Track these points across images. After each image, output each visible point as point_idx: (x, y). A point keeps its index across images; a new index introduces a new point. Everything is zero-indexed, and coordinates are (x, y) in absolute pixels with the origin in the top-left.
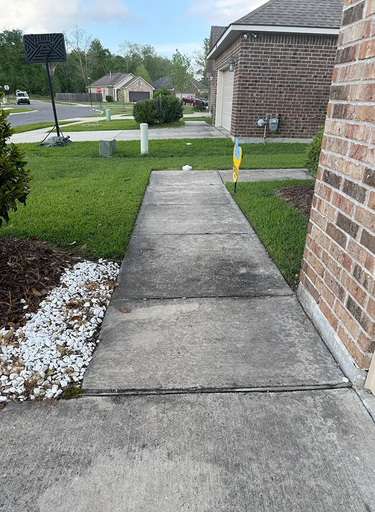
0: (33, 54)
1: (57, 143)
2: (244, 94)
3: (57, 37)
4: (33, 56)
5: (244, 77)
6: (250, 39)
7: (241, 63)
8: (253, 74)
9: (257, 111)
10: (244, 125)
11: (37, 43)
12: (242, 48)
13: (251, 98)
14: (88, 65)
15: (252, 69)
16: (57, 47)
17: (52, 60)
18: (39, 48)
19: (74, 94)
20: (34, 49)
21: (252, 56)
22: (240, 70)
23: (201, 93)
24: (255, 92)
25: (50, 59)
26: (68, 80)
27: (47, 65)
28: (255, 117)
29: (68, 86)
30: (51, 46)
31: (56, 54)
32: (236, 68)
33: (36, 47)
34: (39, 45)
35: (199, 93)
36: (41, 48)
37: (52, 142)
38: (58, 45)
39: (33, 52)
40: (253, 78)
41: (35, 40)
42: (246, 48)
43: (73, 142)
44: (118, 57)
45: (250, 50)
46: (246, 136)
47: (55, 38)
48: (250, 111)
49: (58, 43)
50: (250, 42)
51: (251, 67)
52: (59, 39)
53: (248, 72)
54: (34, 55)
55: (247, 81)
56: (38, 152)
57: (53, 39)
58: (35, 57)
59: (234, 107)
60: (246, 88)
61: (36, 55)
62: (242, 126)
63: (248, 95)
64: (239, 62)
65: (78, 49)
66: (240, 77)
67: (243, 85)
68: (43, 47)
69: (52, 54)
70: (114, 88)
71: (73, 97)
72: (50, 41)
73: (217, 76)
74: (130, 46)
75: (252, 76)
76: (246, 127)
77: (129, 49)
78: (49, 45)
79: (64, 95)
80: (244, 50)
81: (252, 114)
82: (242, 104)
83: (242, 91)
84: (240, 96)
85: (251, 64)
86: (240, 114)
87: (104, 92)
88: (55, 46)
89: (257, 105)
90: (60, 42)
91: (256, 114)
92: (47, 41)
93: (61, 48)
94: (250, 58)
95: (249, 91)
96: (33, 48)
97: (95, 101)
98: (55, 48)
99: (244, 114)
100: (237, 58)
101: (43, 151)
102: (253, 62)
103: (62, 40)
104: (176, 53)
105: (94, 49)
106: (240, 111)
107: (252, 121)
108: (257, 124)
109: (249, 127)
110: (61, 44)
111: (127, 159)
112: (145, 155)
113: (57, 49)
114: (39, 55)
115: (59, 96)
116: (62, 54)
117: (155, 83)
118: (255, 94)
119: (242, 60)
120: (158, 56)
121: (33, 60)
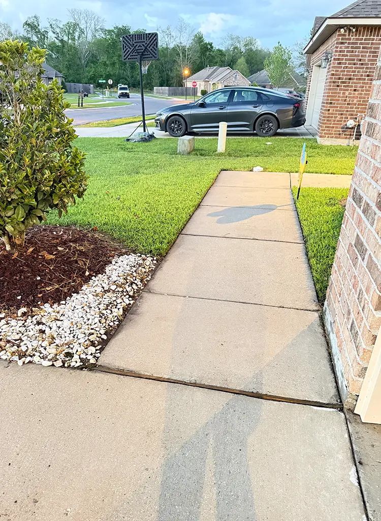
0: (129, 52)
1: (142, 138)
2: (335, 93)
3: (152, 36)
4: (128, 55)
5: (336, 75)
6: (347, 33)
7: (334, 59)
8: (347, 71)
9: (347, 111)
10: (332, 125)
11: (133, 43)
12: (337, 43)
13: (343, 97)
14: (188, 58)
15: (347, 65)
16: (151, 46)
17: (145, 59)
18: (135, 47)
19: (171, 88)
20: (131, 49)
21: (347, 51)
22: (333, 67)
23: (300, 87)
24: (347, 90)
25: (144, 58)
26: (167, 74)
27: (140, 64)
28: (345, 118)
29: (167, 80)
30: (146, 46)
31: (149, 53)
32: (330, 65)
33: (132, 47)
34: (135, 45)
35: (298, 88)
36: (137, 48)
37: (138, 138)
38: (152, 44)
39: (129, 51)
40: (347, 75)
41: (131, 40)
42: (342, 43)
43: (157, 139)
44: (219, 50)
45: (346, 45)
46: (332, 137)
47: (150, 38)
48: (340, 111)
49: (152, 42)
50: (347, 37)
51: (346, 63)
52: (153, 38)
53: (342, 69)
54: (130, 54)
55: (339, 79)
56: (123, 147)
57: (148, 39)
58: (131, 56)
59: (323, 106)
60: (338, 86)
61: (131, 54)
62: (328, 127)
63: (339, 93)
64: (332, 58)
65: (181, 43)
66: (333, 75)
67: (334, 82)
68: (139, 47)
69: (146, 53)
70: (210, 82)
71: (169, 90)
72: (145, 40)
73: (312, 72)
74: (232, 39)
75: (345, 73)
76: (333, 127)
77: (230, 42)
78: (144, 44)
79: (162, 89)
80: (339, 45)
81: (342, 114)
82: (331, 103)
83: (333, 89)
84: (330, 94)
85: (346, 60)
86: (328, 114)
87: (200, 86)
88: (149, 45)
89: (348, 104)
90: (155, 41)
91: (346, 115)
92: (143, 40)
93: (155, 47)
94: (345, 53)
95: (340, 90)
96: (129, 47)
97: (190, 95)
98: (149, 47)
99: (332, 114)
100: (332, 53)
101: (128, 146)
102: (348, 58)
103: (156, 39)
104: (277, 45)
105: (196, 43)
106: (329, 110)
107: (341, 121)
108: (346, 125)
109: (337, 127)
110: (155, 43)
111: (202, 157)
112: (221, 154)
113: (151, 47)
114: (134, 54)
115: (157, 89)
116: (154, 53)
117: (252, 77)
118: (347, 93)
119: (336, 56)
120: (259, 48)
121: (129, 59)
